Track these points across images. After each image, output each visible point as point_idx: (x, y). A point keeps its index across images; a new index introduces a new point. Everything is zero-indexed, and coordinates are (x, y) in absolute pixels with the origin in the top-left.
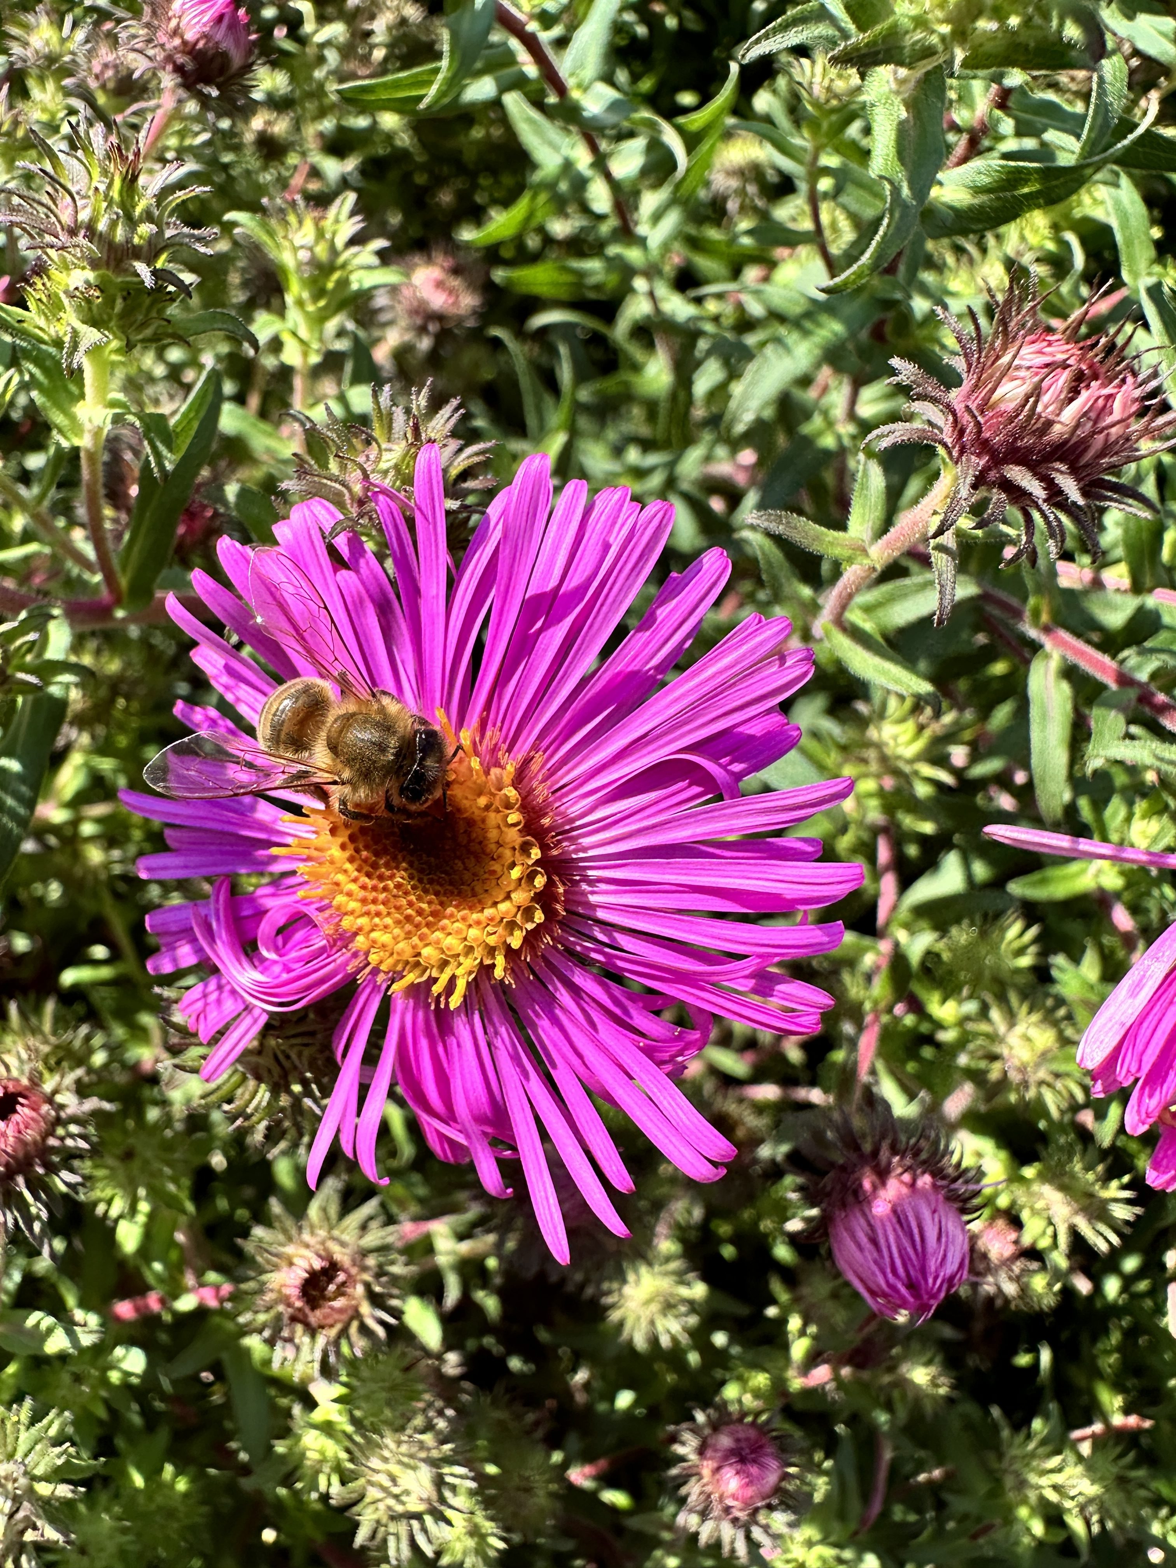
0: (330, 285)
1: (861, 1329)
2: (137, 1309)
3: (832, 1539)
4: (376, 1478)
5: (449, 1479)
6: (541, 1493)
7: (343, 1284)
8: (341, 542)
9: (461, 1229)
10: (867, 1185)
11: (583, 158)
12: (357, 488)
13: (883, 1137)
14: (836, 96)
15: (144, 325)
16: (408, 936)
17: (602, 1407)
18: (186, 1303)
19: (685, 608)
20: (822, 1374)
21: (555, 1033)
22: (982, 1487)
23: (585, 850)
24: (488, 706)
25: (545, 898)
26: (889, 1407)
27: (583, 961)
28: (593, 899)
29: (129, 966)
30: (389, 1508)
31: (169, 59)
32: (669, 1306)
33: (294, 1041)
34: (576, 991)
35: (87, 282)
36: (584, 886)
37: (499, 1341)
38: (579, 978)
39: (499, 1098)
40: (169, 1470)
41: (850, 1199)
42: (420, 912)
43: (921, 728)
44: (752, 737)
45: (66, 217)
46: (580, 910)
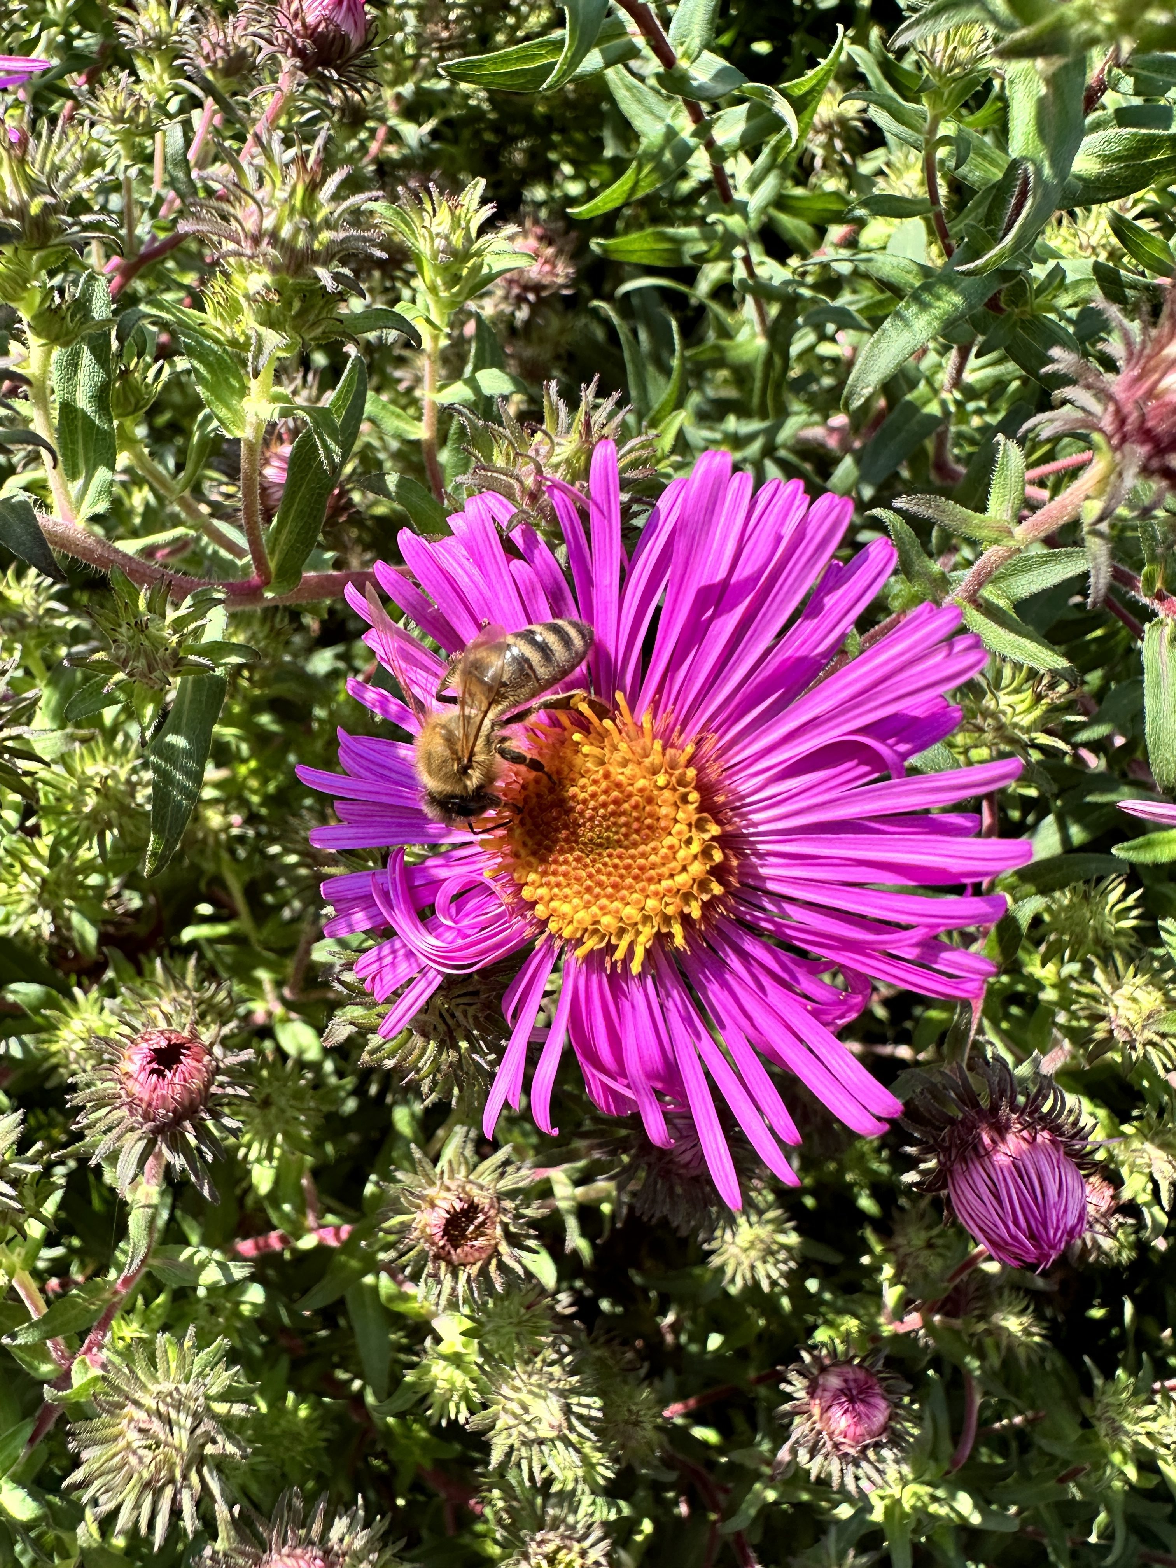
0: (465, 272)
1: (952, 1279)
2: (257, 1247)
3: (927, 1477)
4: (510, 1405)
5: (576, 1409)
6: (649, 1426)
7: (483, 1224)
8: (517, 536)
9: (576, 1176)
10: (986, 1140)
11: (685, 126)
12: (529, 482)
13: (1002, 1094)
14: (958, 65)
15: (314, 325)
16: (587, 906)
17: (694, 1348)
18: (307, 1242)
19: (853, 595)
20: (913, 1320)
21: (725, 996)
22: (1073, 1433)
23: (755, 825)
24: (660, 690)
25: (719, 872)
26: (981, 1354)
27: (754, 930)
28: (763, 871)
29: (244, 923)
30: (521, 1434)
31: (290, 42)
32: (769, 1253)
33: (460, 1001)
34: (744, 956)
35: (266, 286)
36: (753, 859)
37: (588, 1284)
38: (750, 946)
39: (670, 1056)
40: (291, 1395)
41: (970, 1153)
42: (600, 884)
43: (1039, 698)
44: (915, 719)
45: (250, 225)
46: (751, 882)
